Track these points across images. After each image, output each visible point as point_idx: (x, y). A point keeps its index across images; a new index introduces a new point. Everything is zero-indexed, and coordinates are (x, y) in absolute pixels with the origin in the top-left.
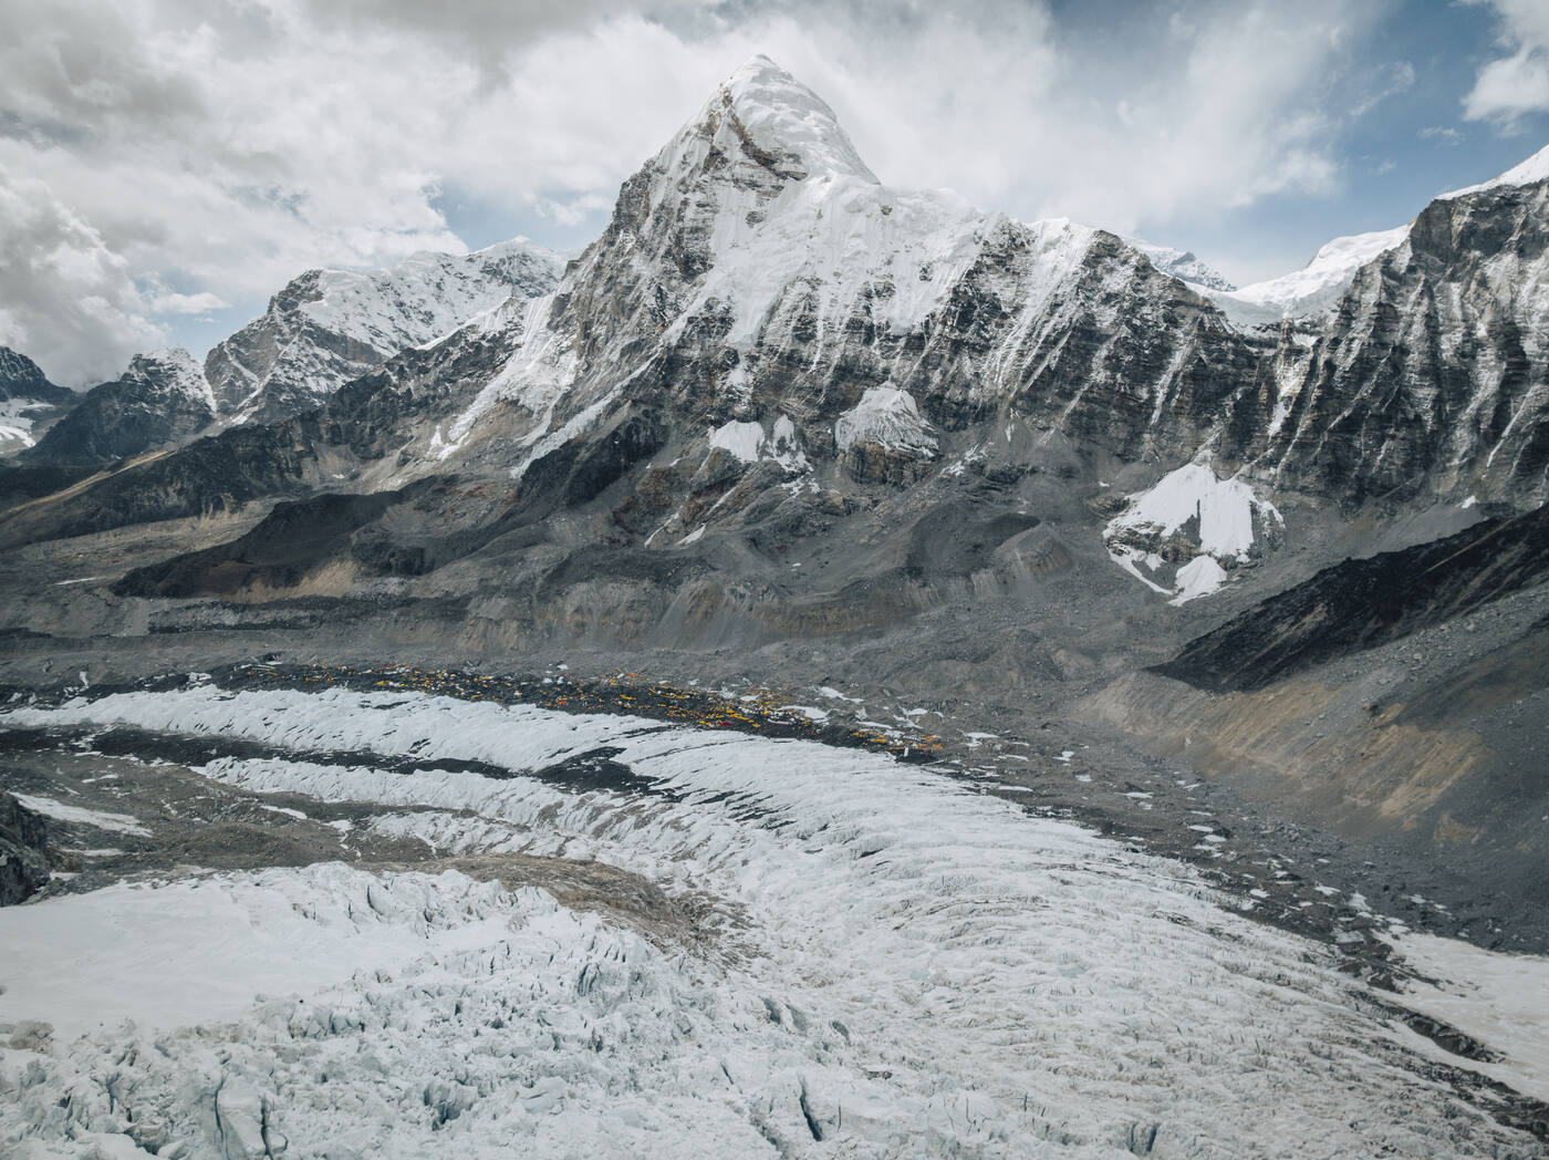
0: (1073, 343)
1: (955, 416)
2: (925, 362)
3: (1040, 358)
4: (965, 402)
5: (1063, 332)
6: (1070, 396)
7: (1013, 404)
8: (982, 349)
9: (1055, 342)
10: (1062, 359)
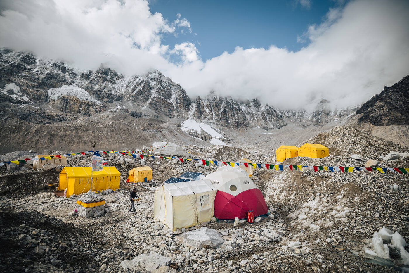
0: (146, 85)
1: (108, 97)
2: (91, 82)
3: (136, 87)
4: (111, 94)
5: (142, 82)
6: (147, 99)
7: (129, 98)
8: (114, 83)
9: (140, 84)
10: (143, 89)
